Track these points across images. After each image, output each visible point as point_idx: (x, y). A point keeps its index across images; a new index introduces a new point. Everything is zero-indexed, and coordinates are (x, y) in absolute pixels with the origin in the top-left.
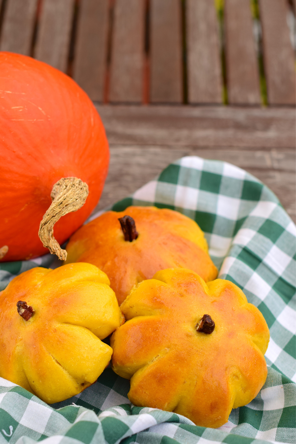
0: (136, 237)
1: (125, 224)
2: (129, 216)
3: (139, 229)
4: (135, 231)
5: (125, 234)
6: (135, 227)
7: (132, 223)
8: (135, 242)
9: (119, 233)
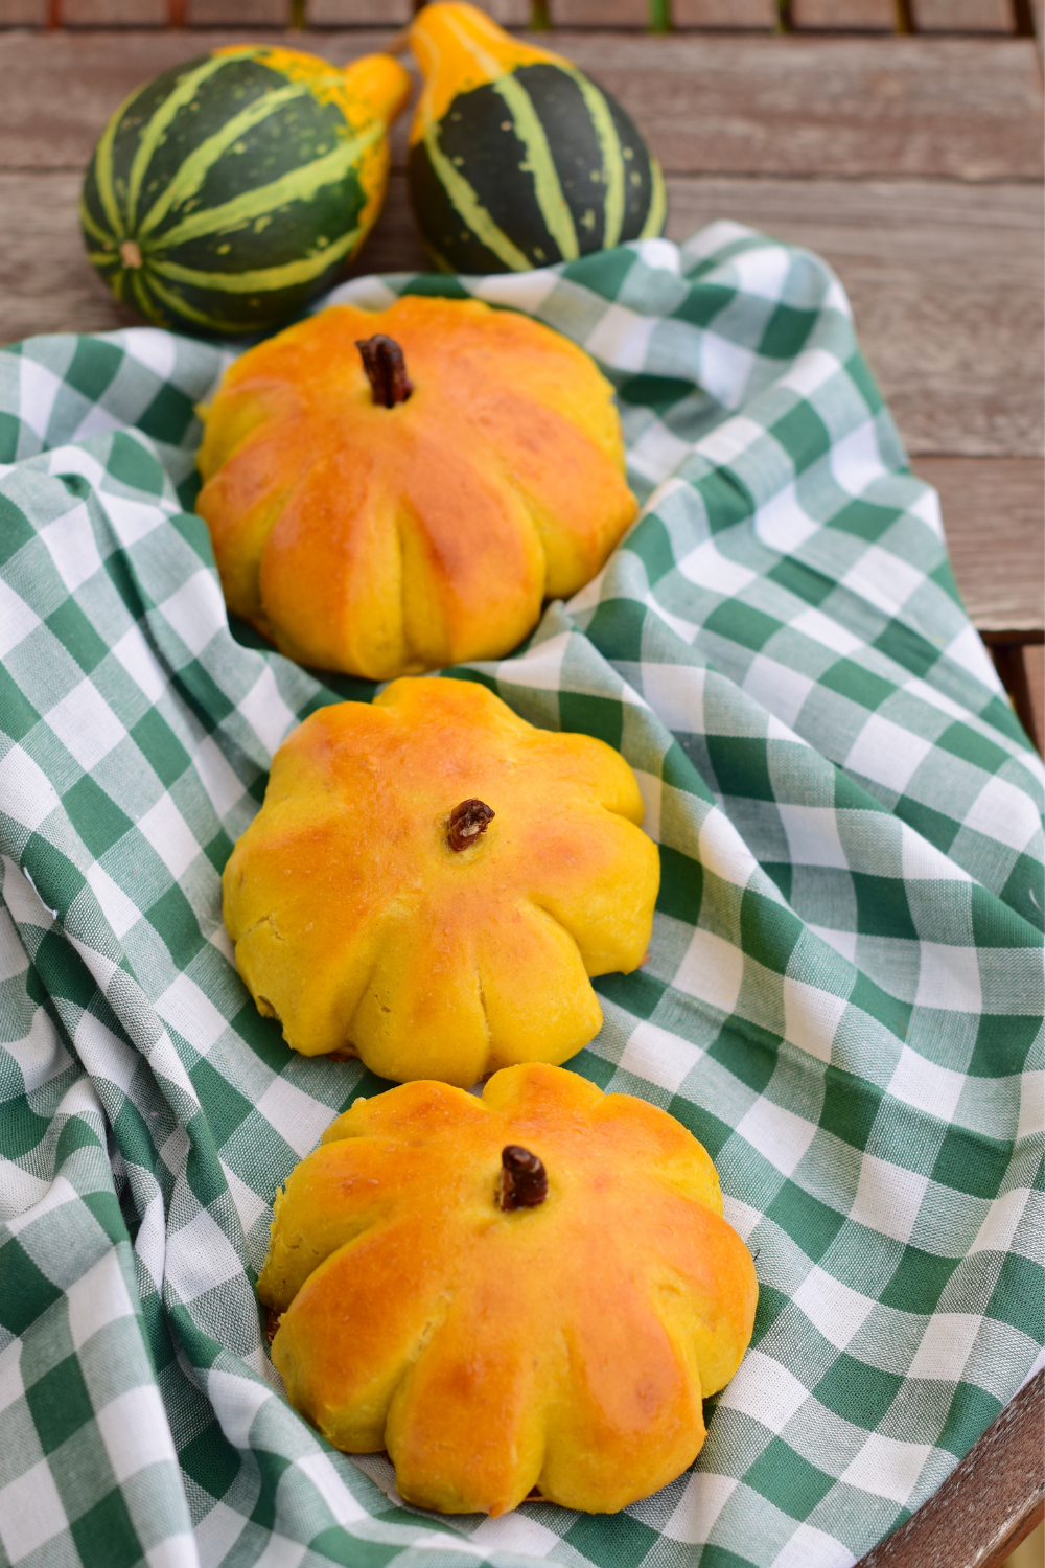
0: (406, 394)
1: (374, 358)
2: (387, 337)
3: (415, 370)
4: (403, 380)
5: (375, 385)
6: (402, 367)
7: (395, 357)
8: (400, 410)
9: (359, 382)
